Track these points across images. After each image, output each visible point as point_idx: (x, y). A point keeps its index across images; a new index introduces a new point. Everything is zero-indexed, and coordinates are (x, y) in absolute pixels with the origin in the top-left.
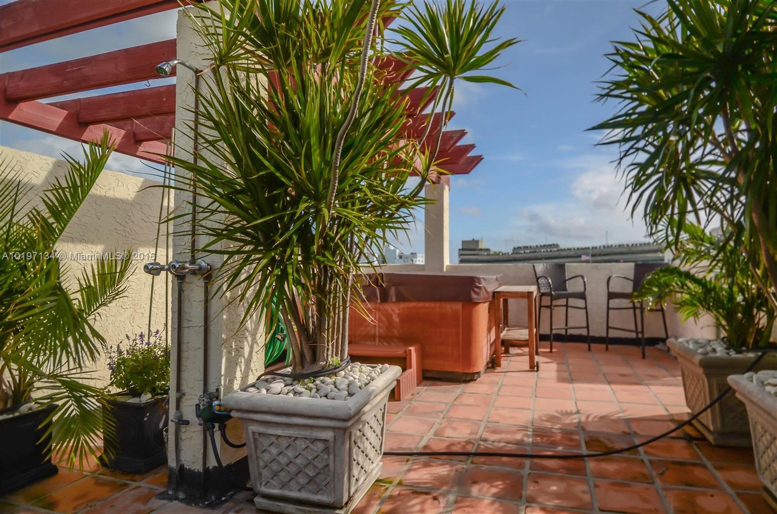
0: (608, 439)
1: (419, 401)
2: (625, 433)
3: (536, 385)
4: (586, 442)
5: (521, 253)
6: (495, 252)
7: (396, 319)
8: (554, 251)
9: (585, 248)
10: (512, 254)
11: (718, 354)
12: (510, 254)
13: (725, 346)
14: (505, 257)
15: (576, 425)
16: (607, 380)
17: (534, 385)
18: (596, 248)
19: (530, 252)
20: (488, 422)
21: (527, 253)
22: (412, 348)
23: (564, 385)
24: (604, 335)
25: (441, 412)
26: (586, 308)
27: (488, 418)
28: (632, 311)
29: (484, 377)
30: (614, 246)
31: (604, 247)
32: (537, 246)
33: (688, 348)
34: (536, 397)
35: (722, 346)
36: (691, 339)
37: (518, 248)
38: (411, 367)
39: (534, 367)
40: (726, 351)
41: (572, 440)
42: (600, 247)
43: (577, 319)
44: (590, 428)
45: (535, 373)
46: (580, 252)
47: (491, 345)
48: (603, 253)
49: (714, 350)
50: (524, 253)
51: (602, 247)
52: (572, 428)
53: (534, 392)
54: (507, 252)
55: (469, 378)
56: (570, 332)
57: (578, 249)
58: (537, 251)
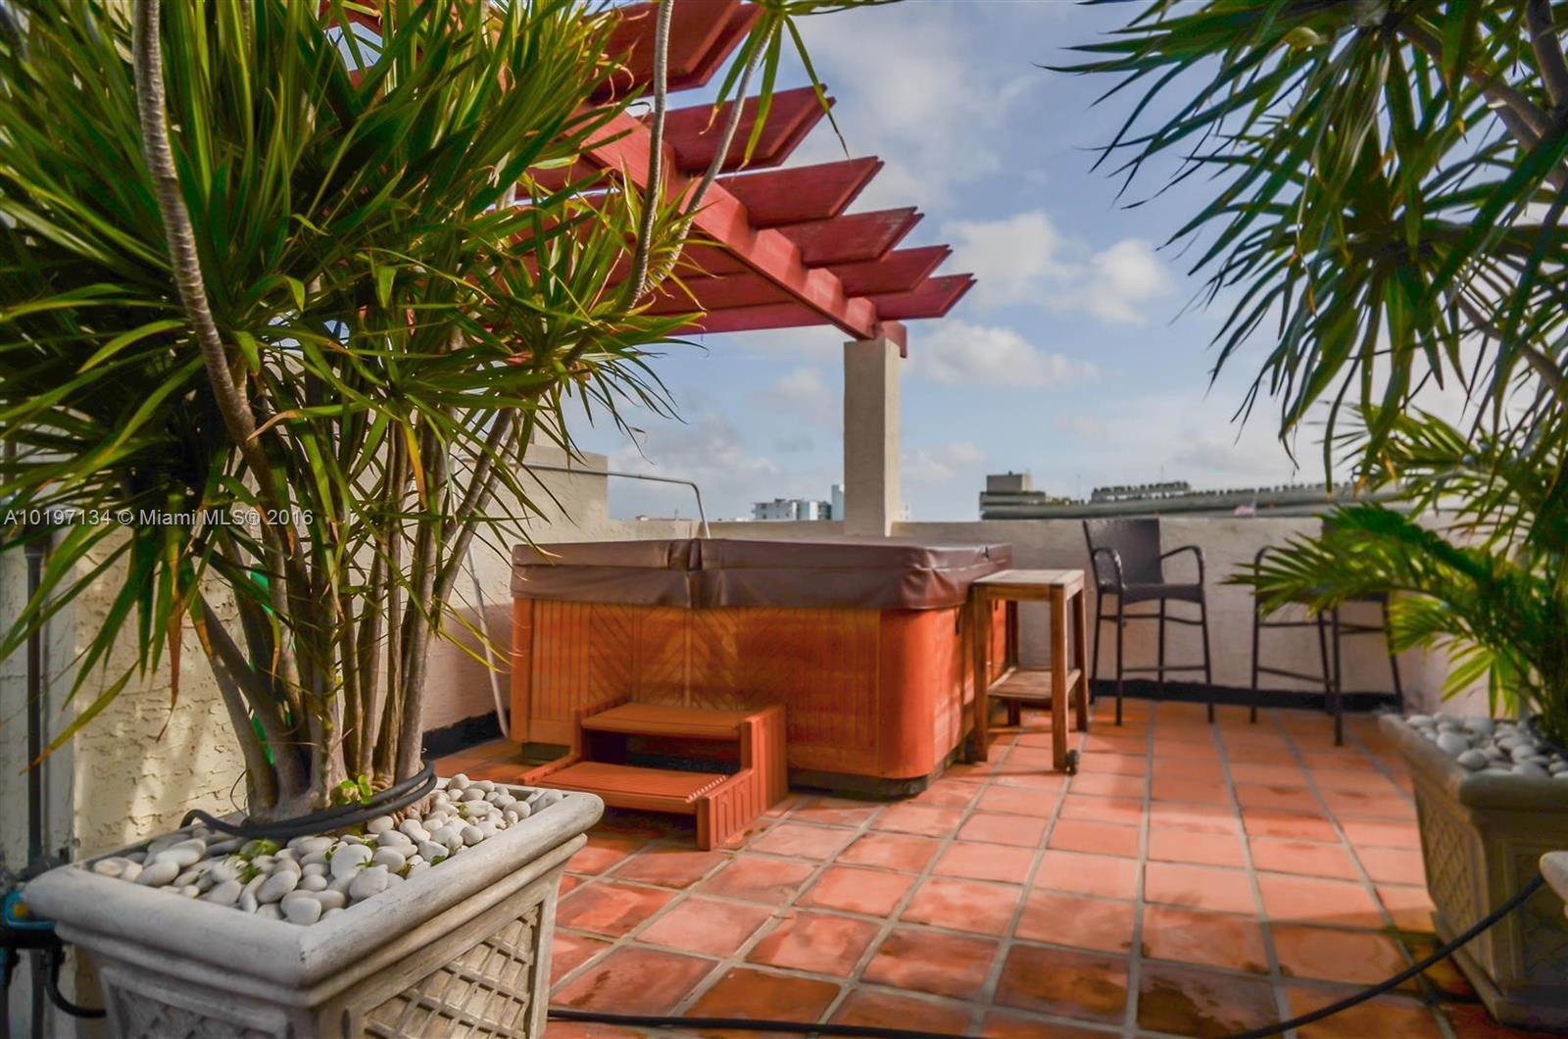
0: (1204, 990)
1: (757, 851)
2: (1253, 968)
3: (1058, 815)
4: (1141, 997)
5: (1110, 501)
6: (1055, 500)
7: (730, 647)
8: (1179, 497)
9: (1245, 491)
10: (1092, 502)
11: (1517, 770)
12: (1086, 502)
13: (1536, 742)
14: (1076, 509)
15: (1129, 939)
16: (1238, 804)
17: (1054, 811)
18: (1268, 490)
19: (1128, 499)
20: (901, 920)
21: (1122, 501)
22: (754, 720)
23: (1125, 817)
24: (1247, 683)
25: (795, 886)
26: (1203, 623)
27: (907, 908)
28: (1315, 630)
29: (937, 791)
30: (1306, 486)
31: (1285, 487)
32: (1143, 487)
33: (1434, 743)
34: (1048, 848)
35: (1530, 743)
36: (1445, 718)
37: (1103, 490)
38: (749, 766)
39: (1065, 764)
40: (1542, 759)
41: (1104, 988)
42: (1277, 488)
43: (1184, 647)
44: (1162, 951)
45: (1067, 779)
46: (1232, 499)
47: (965, 710)
48: (1282, 501)
49: (1506, 756)
50: (1117, 500)
51: (1281, 489)
52: (1113, 947)
53: (1047, 833)
54: (1079, 499)
55: (898, 790)
56: (1169, 676)
57: (1229, 492)
58: (1144, 495)
